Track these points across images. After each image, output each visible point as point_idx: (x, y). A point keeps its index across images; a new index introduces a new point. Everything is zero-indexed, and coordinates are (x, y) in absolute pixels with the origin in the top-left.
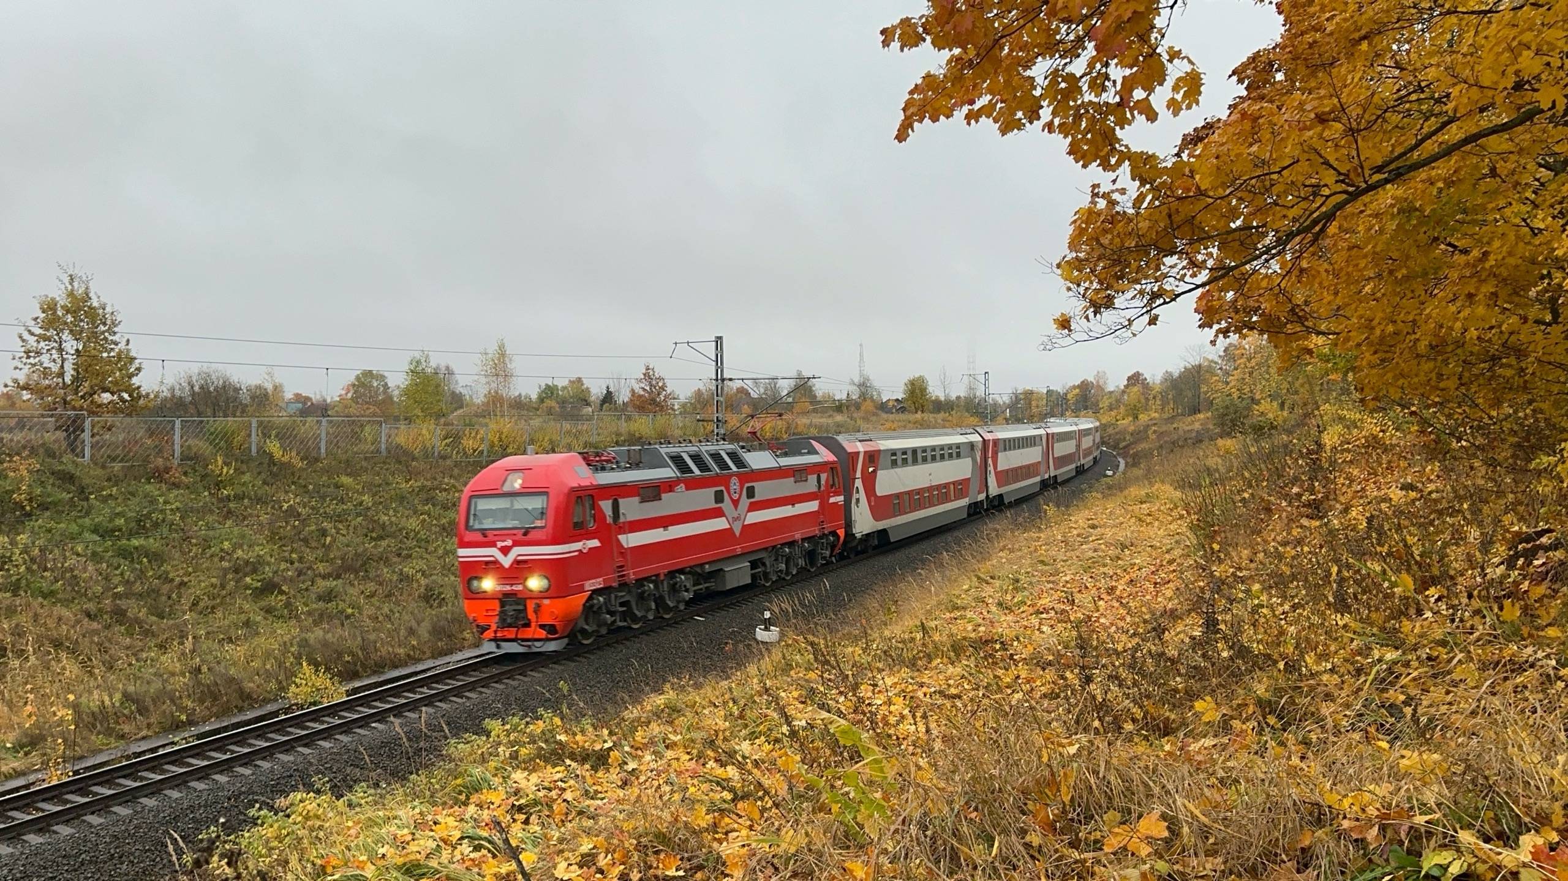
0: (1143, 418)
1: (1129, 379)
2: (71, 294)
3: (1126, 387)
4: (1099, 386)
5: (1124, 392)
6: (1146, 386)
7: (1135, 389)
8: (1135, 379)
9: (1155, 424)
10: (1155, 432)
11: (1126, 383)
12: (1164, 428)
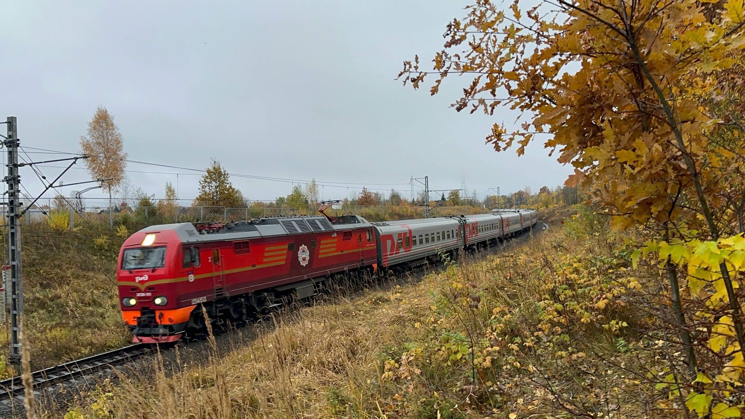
0: (551, 207)
1: (541, 190)
2: (214, 168)
3: (540, 193)
4: (527, 193)
5: (539, 196)
6: (549, 193)
7: (544, 194)
8: (544, 190)
9: (557, 209)
10: (558, 212)
11: (539, 191)
12: (562, 211)
